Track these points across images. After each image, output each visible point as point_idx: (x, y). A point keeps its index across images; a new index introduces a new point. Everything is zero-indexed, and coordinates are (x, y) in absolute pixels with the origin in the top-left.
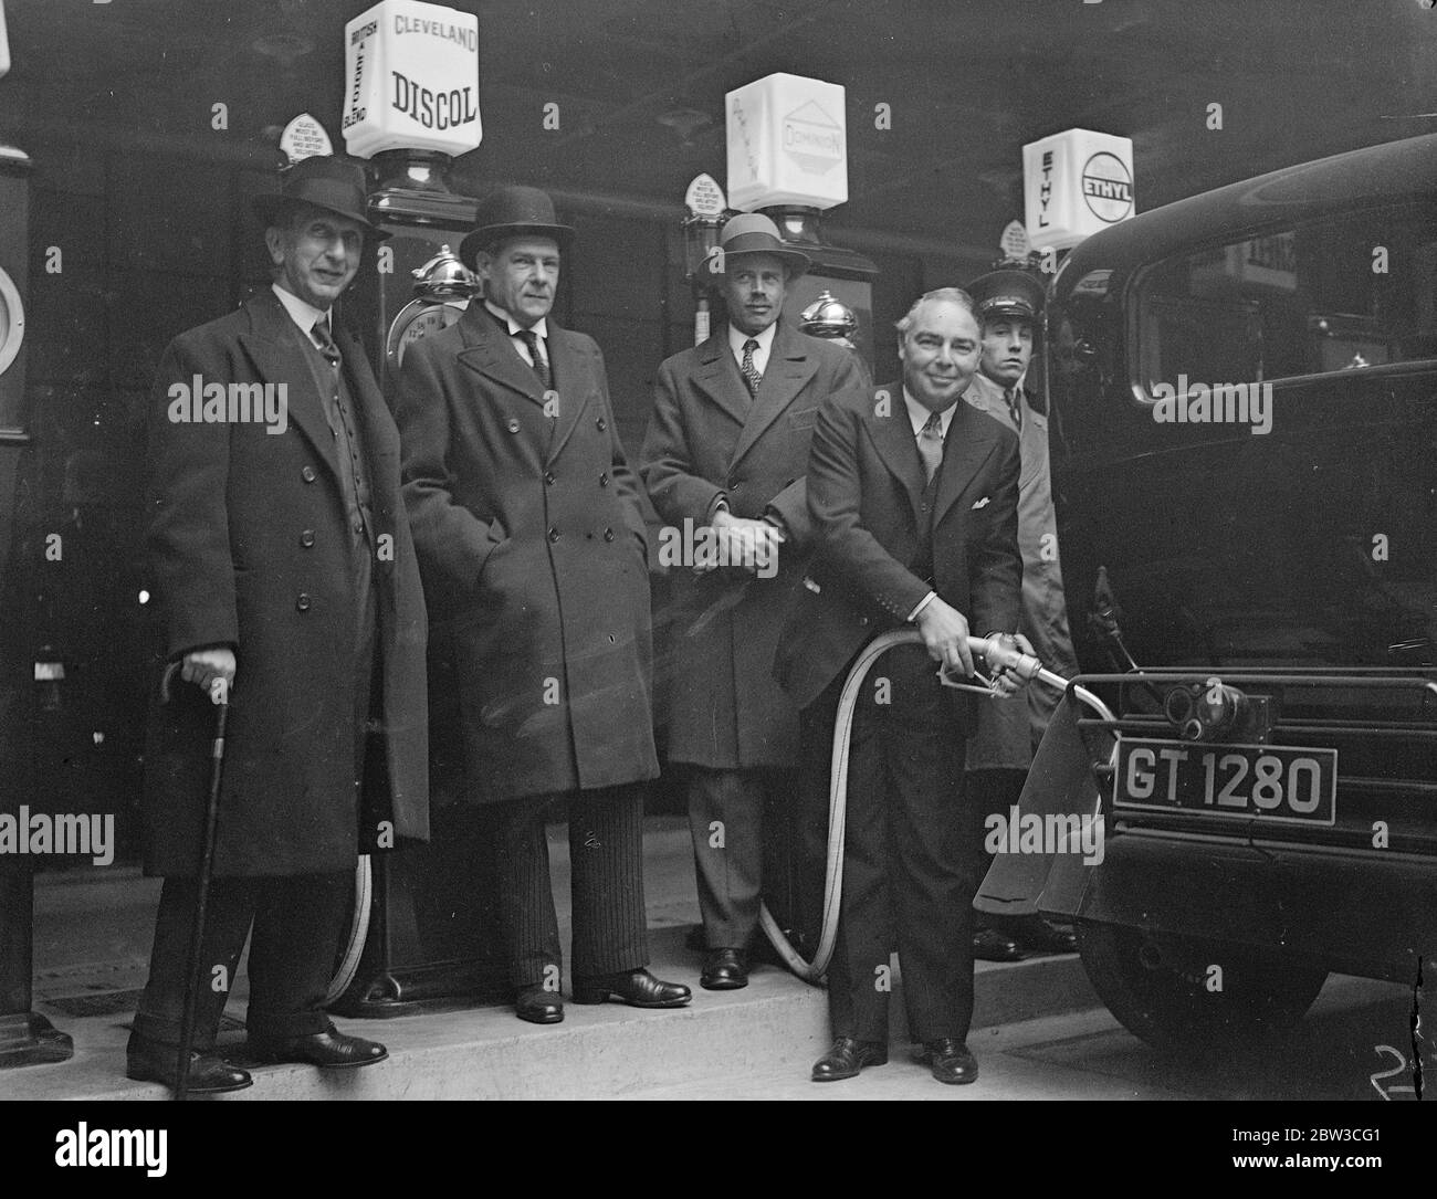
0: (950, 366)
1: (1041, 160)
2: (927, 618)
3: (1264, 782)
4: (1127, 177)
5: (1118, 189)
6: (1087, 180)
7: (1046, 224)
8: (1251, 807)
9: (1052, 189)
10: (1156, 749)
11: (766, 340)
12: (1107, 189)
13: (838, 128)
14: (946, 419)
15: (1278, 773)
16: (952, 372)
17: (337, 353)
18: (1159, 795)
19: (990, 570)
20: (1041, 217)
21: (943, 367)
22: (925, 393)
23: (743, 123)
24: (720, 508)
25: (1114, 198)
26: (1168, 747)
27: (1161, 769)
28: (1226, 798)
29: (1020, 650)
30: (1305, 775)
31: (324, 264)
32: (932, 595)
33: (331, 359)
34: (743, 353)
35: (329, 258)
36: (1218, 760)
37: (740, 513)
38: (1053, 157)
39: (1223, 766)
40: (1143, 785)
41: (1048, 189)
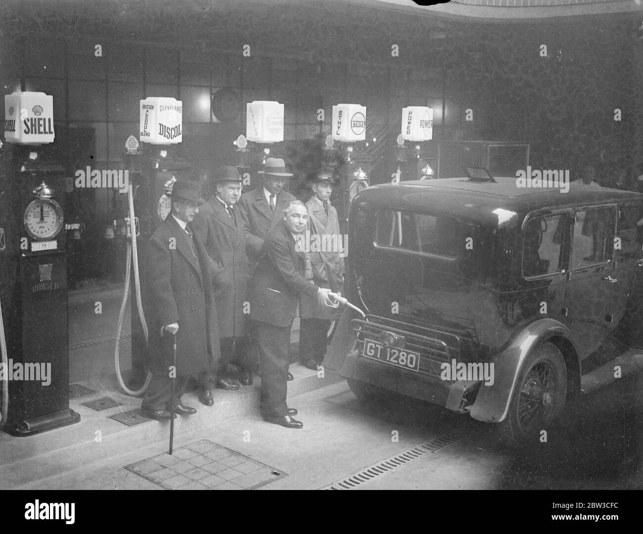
1: (338, 113)
3: (402, 358)
4: (364, 120)
5: (361, 124)
6: (353, 122)
7: (338, 135)
8: (398, 364)
9: (342, 123)
10: (375, 344)
12: (358, 124)
13: (282, 118)
15: (405, 356)
18: (375, 356)
20: (337, 131)
21: (301, 224)
23: (253, 116)
26: (379, 344)
27: (376, 349)
28: (392, 360)
30: (412, 358)
33: (190, 235)
35: (195, 213)
36: (391, 350)
38: (342, 113)
39: (392, 352)
40: (371, 352)
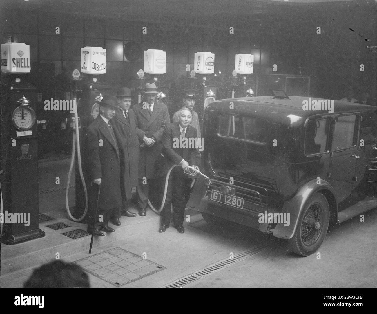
0: (187, 120)
1: (198, 57)
2: (182, 163)
3: (233, 201)
4: (213, 61)
5: (211, 64)
6: (206, 63)
7: (198, 70)
8: (231, 204)
9: (200, 63)
10: (218, 192)
11: (153, 105)
13: (165, 60)
14: (186, 129)
15: (236, 200)
16: (187, 121)
17: (112, 126)
18: (218, 199)
19: (192, 153)
20: (197, 68)
21: (186, 120)
22: (182, 125)
23: (148, 58)
24: (145, 136)
25: (211, 65)
26: (220, 193)
27: (219, 196)
28: (228, 202)
29: (197, 169)
30: (239, 201)
31: (111, 114)
32: (183, 160)
33: (111, 127)
34: (149, 107)
35: (112, 113)
36: (227, 196)
37: (148, 137)
38: (200, 57)
39: (228, 198)
40: (216, 198)
41: (199, 63)
